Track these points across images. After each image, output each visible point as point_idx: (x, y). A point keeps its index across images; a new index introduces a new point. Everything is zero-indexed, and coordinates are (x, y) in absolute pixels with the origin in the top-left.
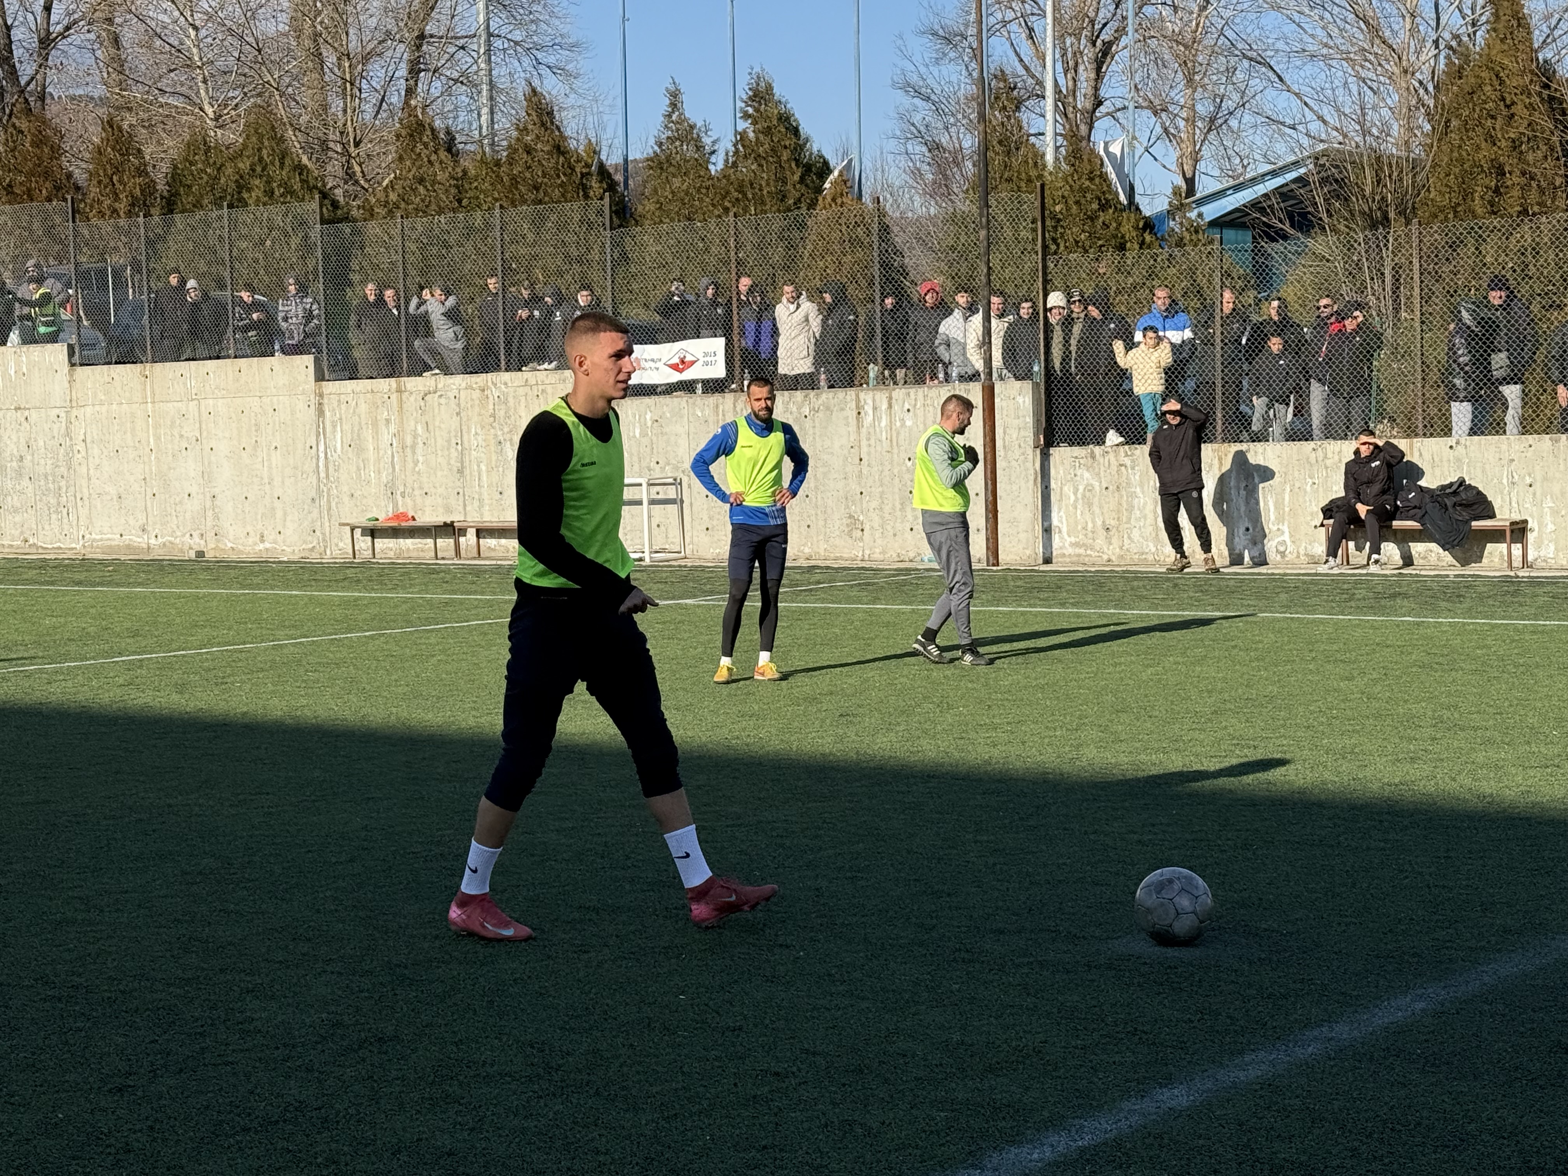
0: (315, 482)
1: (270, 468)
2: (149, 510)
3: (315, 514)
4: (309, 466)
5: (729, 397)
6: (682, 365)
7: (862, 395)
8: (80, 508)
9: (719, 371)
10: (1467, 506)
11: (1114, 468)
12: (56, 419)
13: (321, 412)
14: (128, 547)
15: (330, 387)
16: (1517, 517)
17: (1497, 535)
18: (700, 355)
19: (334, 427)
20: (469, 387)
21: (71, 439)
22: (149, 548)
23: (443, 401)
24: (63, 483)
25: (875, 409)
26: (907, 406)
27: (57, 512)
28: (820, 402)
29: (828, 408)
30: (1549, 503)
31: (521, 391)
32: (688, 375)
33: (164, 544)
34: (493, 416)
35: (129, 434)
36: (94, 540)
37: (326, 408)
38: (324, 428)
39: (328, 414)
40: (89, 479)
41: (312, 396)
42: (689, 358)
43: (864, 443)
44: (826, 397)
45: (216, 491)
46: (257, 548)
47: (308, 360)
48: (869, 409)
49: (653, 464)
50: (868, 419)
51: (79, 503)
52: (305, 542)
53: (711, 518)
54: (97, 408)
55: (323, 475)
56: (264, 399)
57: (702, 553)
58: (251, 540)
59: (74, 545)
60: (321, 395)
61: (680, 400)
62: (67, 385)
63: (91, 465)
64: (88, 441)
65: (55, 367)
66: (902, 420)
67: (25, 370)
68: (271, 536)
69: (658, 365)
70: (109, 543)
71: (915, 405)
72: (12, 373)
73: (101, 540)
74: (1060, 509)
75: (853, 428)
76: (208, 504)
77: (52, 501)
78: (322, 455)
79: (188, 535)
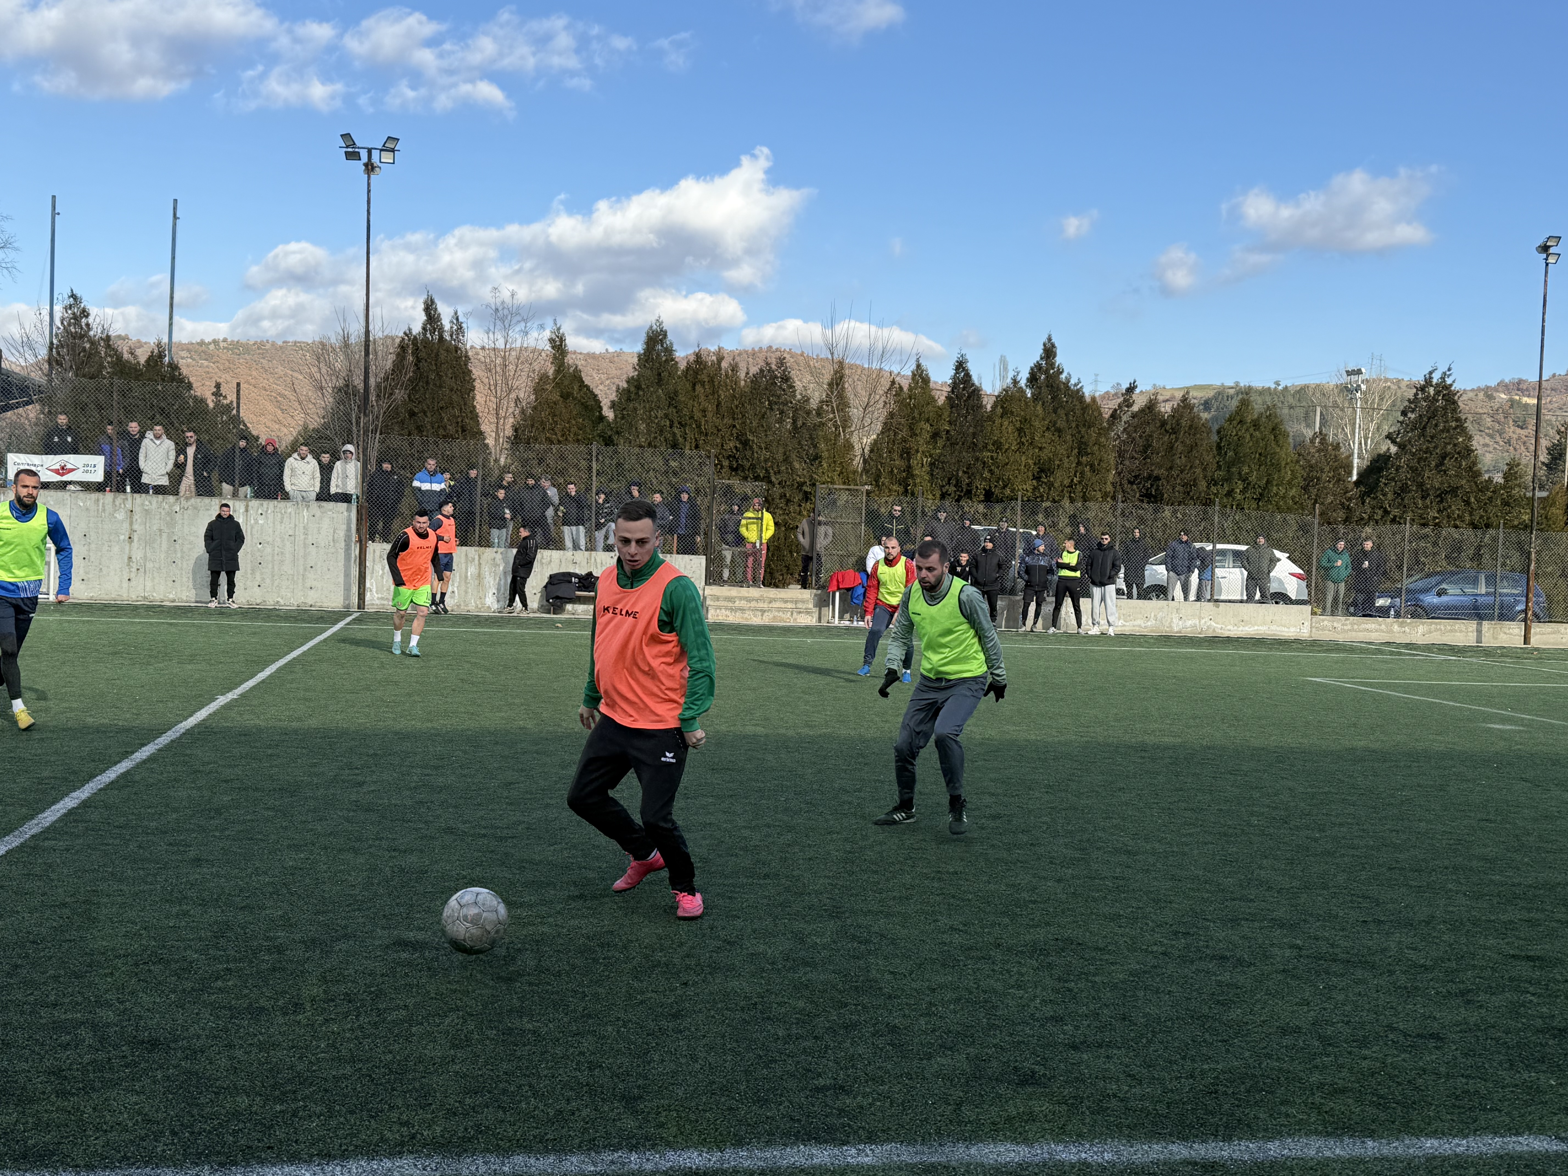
6: (63, 470)
26: (260, 511)
28: (189, 503)
29: (195, 508)
32: (67, 478)
42: (69, 466)
53: (87, 573)
61: (63, 494)
66: (256, 520)
71: (267, 511)
74: (372, 578)
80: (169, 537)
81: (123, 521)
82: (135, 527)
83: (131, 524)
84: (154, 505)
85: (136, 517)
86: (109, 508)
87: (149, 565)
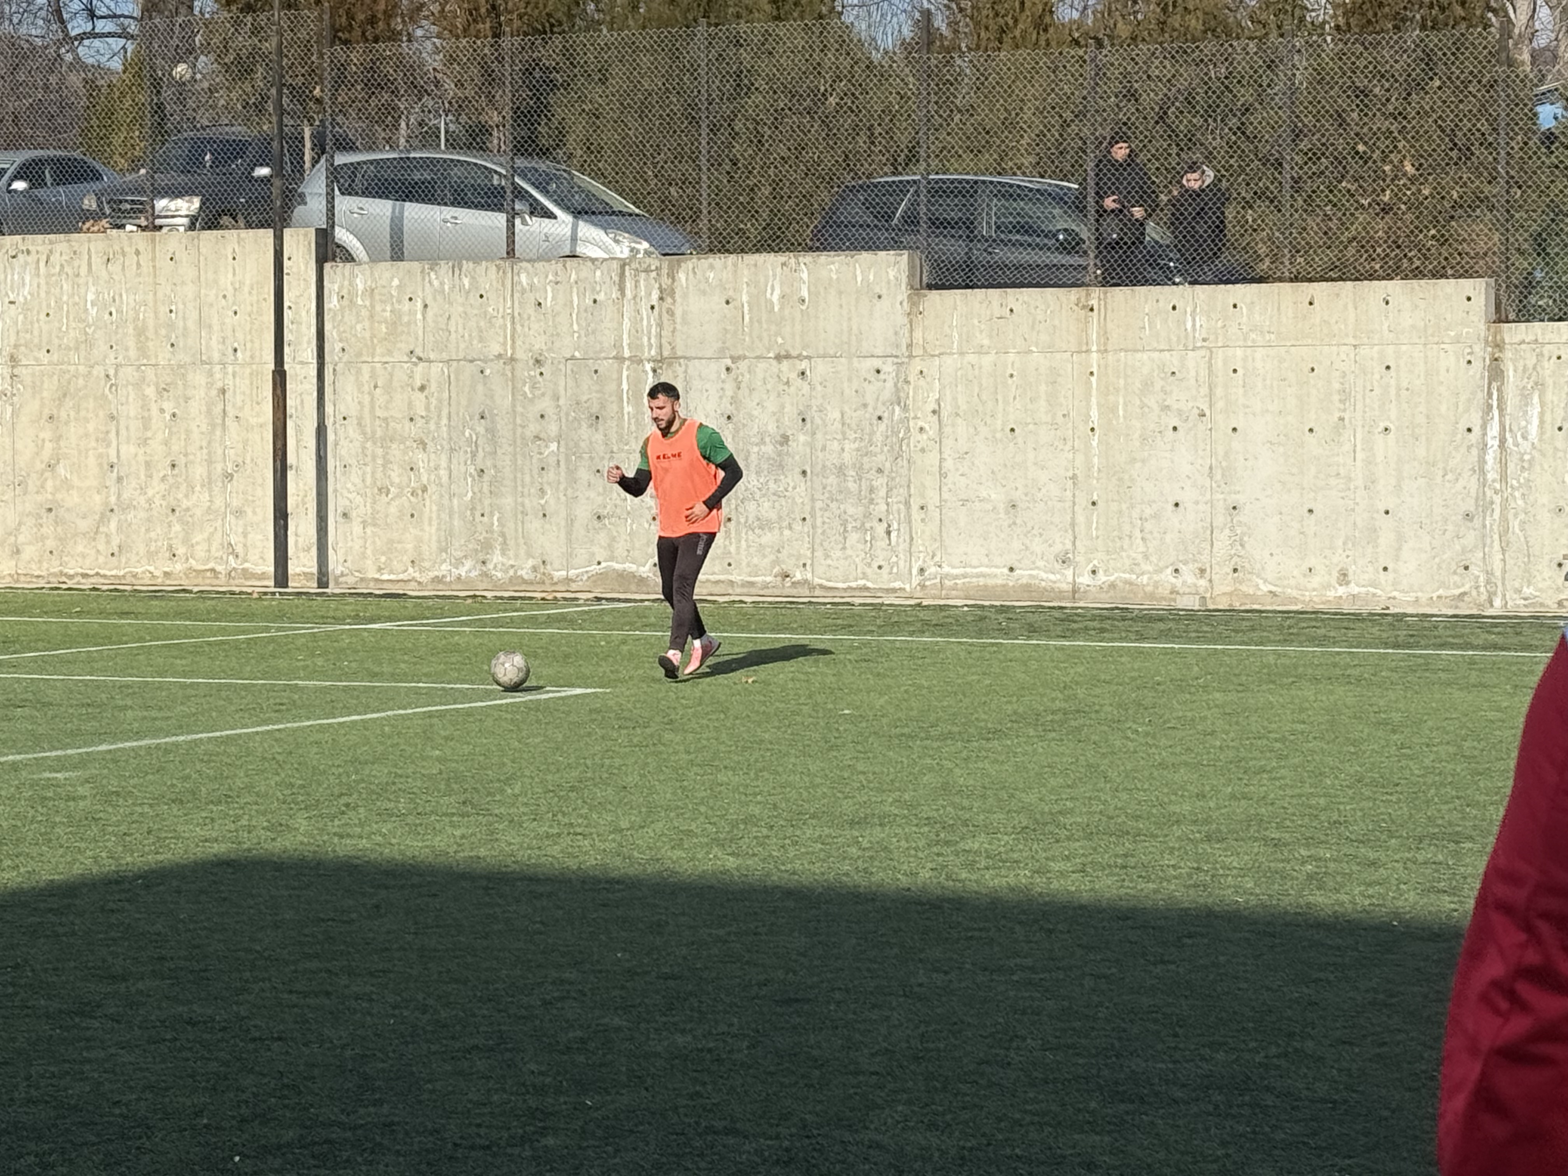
2: (1081, 529)
8: (917, 525)
12: (872, 376)
14: (1027, 588)
21: (905, 408)
22: (1074, 592)
24: (880, 482)
27: (862, 529)
33: (1113, 586)
35: (1043, 403)
36: (947, 576)
38: (1500, 399)
40: (943, 475)
41: (1477, 348)
46: (1331, 594)
51: (916, 515)
52: (1443, 585)
54: (971, 358)
55: (1492, 476)
56: (1364, 351)
59: (897, 585)
62: (906, 320)
63: (947, 452)
64: (944, 413)
65: (877, 290)
67: (805, 294)
70: (982, 581)
72: (775, 298)
73: (965, 576)
76: (1219, 520)
77: (851, 510)
79: (1170, 570)
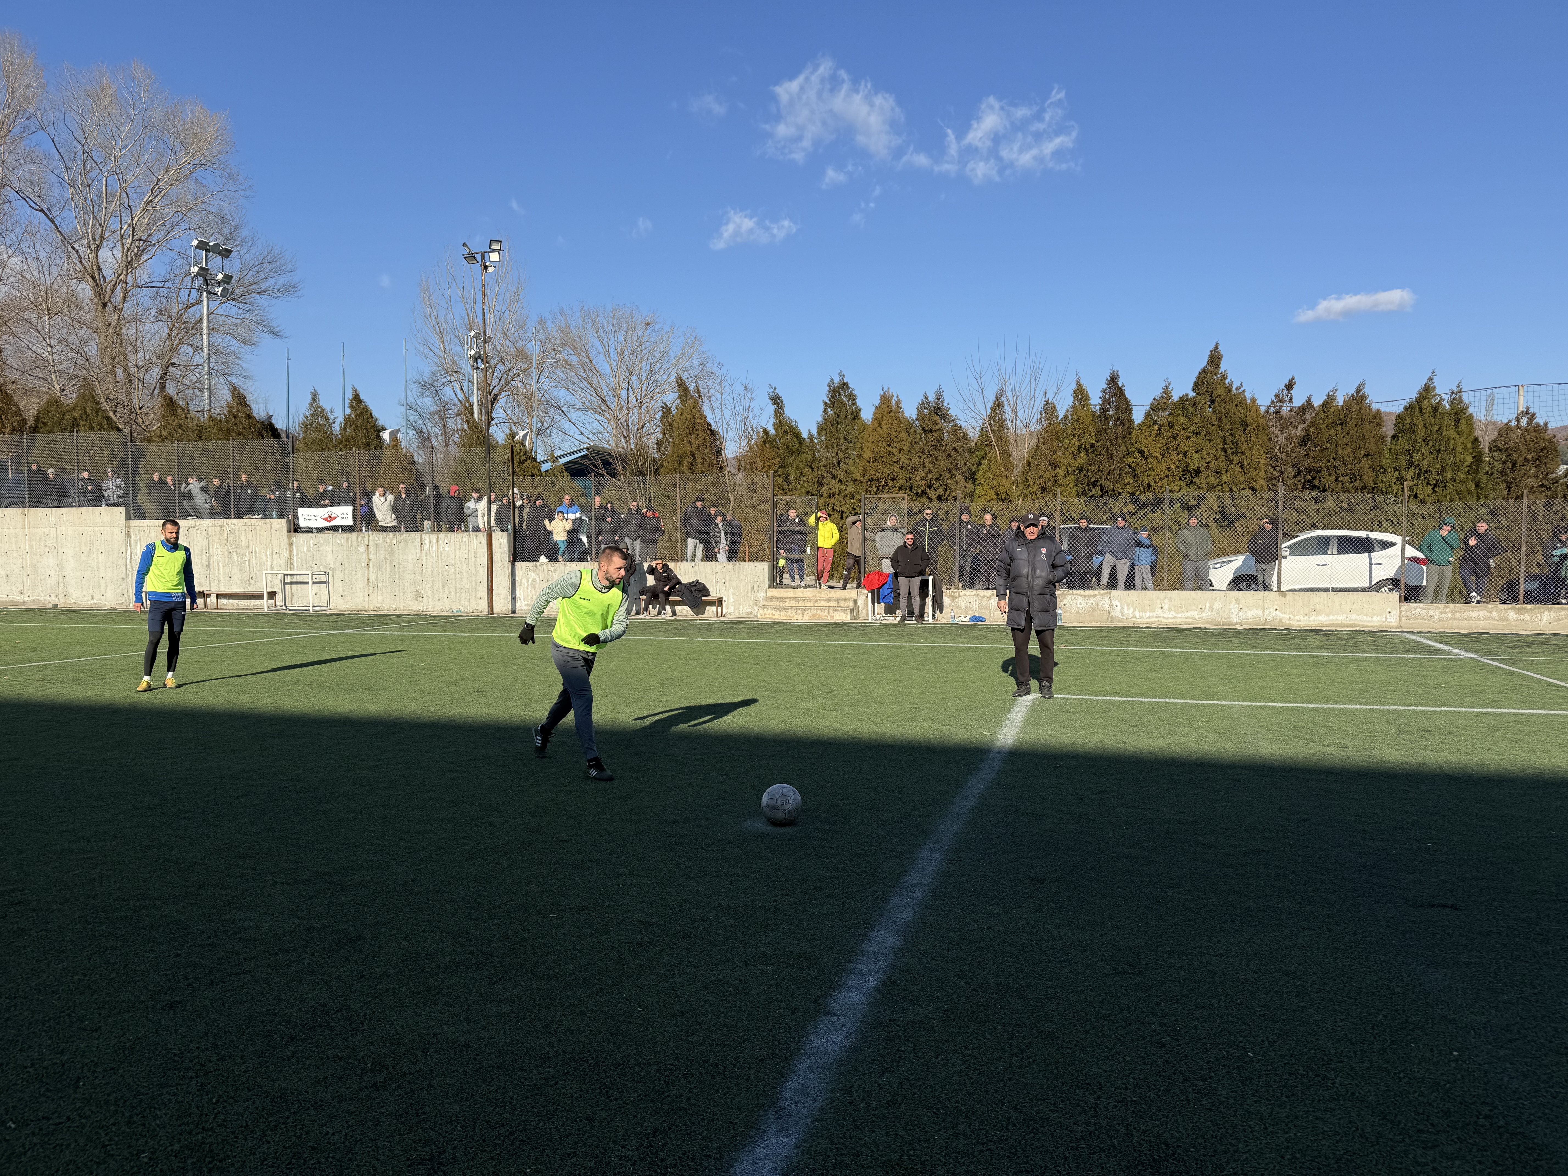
0: (124, 570)
1: (98, 562)
3: (124, 586)
4: (121, 562)
5: (354, 534)
6: (330, 518)
7: (423, 536)
9: (349, 522)
10: (700, 591)
11: (546, 572)
13: (128, 535)
15: (134, 523)
16: (719, 596)
17: (711, 603)
18: (339, 514)
19: (136, 542)
20: (213, 526)
23: (199, 532)
25: (430, 542)
26: (445, 541)
29: (406, 541)
30: (731, 590)
31: (243, 528)
32: (333, 523)
34: (227, 540)
37: (132, 534)
39: (132, 536)
42: (333, 515)
43: (424, 558)
44: (405, 536)
45: (65, 574)
47: (122, 509)
48: (427, 542)
49: (313, 565)
50: (426, 547)
53: (344, 591)
57: (339, 607)
58: (85, 599)
60: (129, 527)
61: (328, 535)
66: (444, 548)
68: (97, 596)
69: (318, 518)
71: (449, 541)
74: (520, 589)
75: (418, 551)
78: (129, 557)
80: (391, 563)
81: (362, 553)
82: (371, 556)
83: (368, 555)
84: (381, 541)
85: (371, 549)
86: (355, 543)
87: (380, 585)
